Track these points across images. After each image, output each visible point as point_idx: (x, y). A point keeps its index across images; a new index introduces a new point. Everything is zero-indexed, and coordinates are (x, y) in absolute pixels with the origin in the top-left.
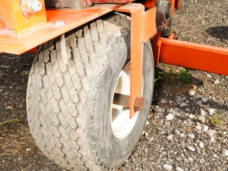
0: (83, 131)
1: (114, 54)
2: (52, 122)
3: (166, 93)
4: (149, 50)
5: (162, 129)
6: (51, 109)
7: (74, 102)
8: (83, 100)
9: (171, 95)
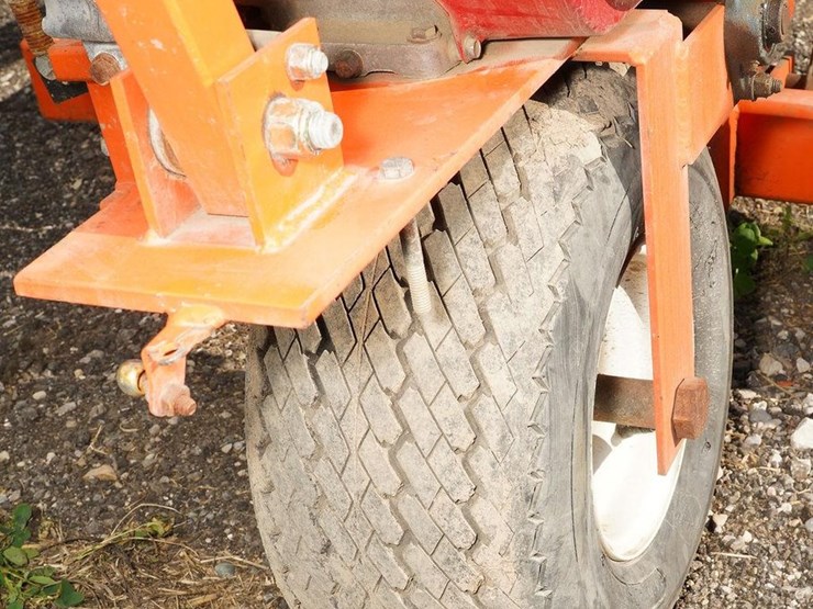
0: (502, 552)
1: (587, 235)
2: (374, 532)
3: (779, 329)
4: (706, 178)
5: (781, 493)
6: (366, 483)
7: (455, 445)
8: (492, 436)
9: (800, 334)
